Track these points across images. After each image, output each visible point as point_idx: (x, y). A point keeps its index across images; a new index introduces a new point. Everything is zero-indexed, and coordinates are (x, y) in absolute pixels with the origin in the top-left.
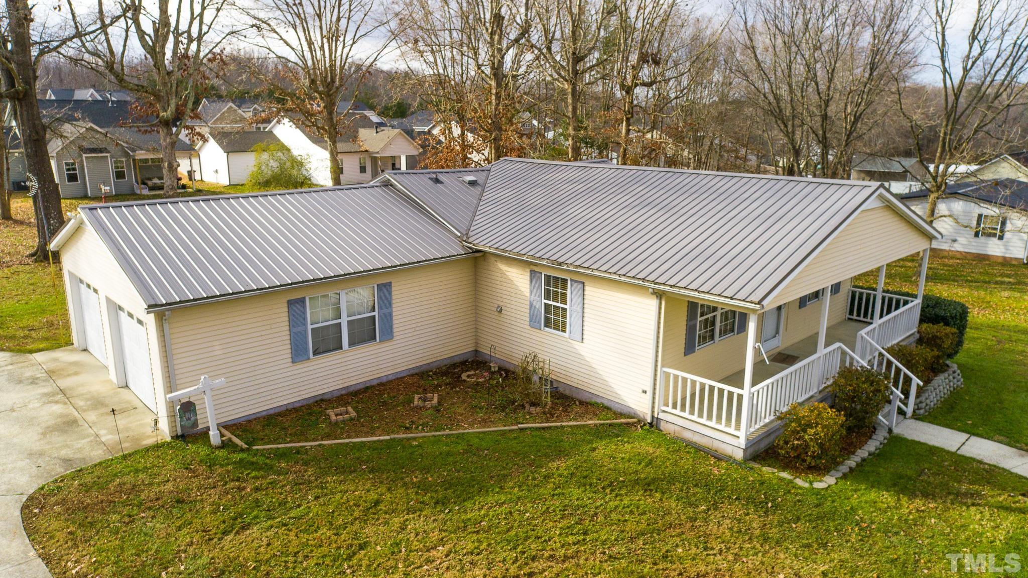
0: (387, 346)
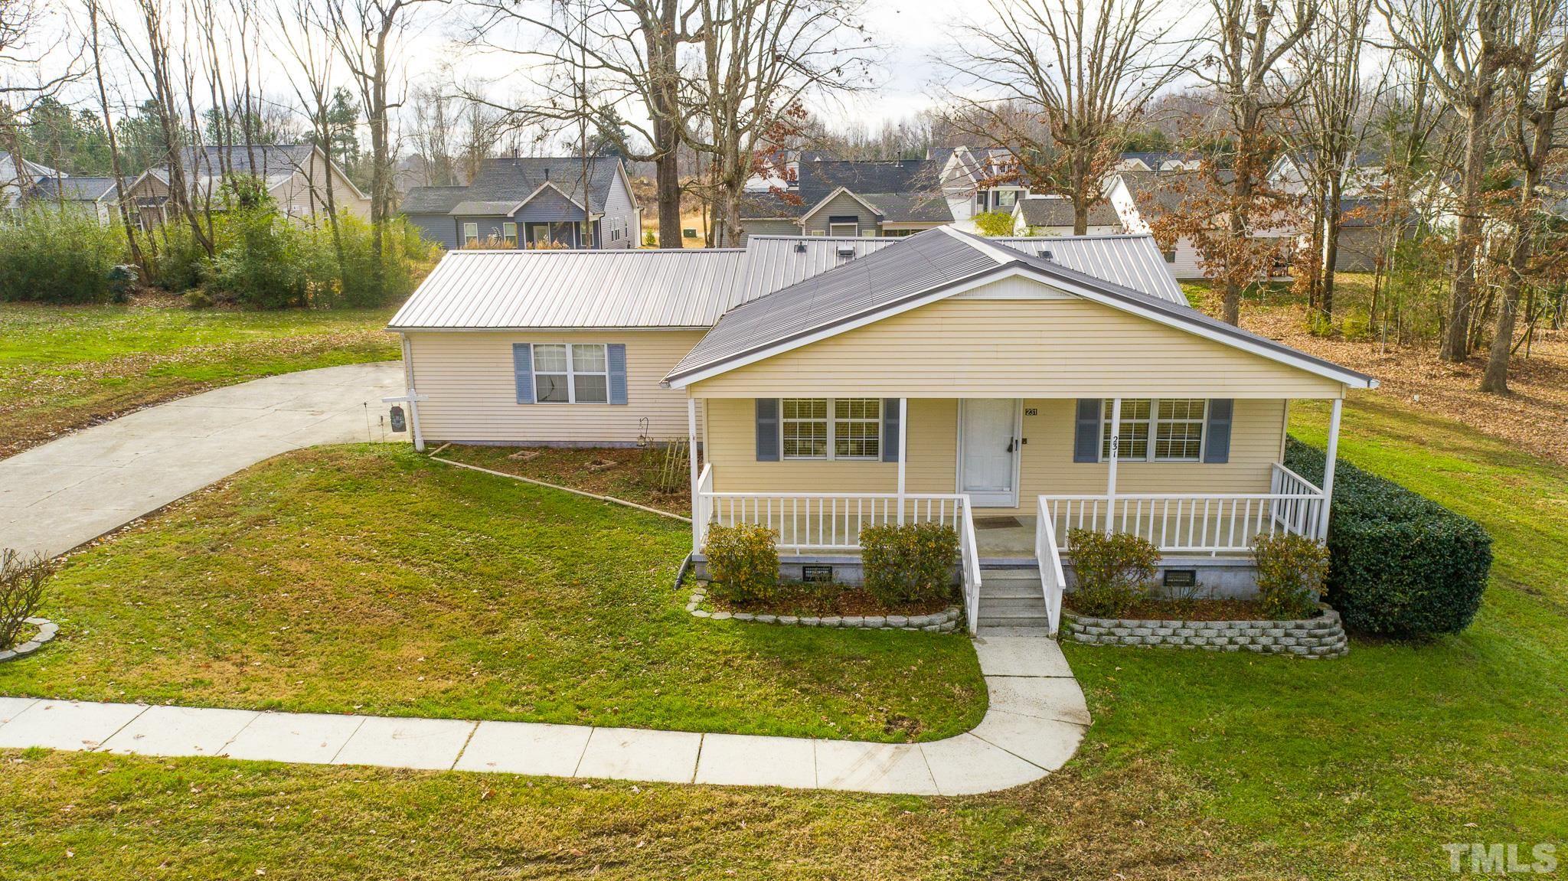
0: (619, 411)
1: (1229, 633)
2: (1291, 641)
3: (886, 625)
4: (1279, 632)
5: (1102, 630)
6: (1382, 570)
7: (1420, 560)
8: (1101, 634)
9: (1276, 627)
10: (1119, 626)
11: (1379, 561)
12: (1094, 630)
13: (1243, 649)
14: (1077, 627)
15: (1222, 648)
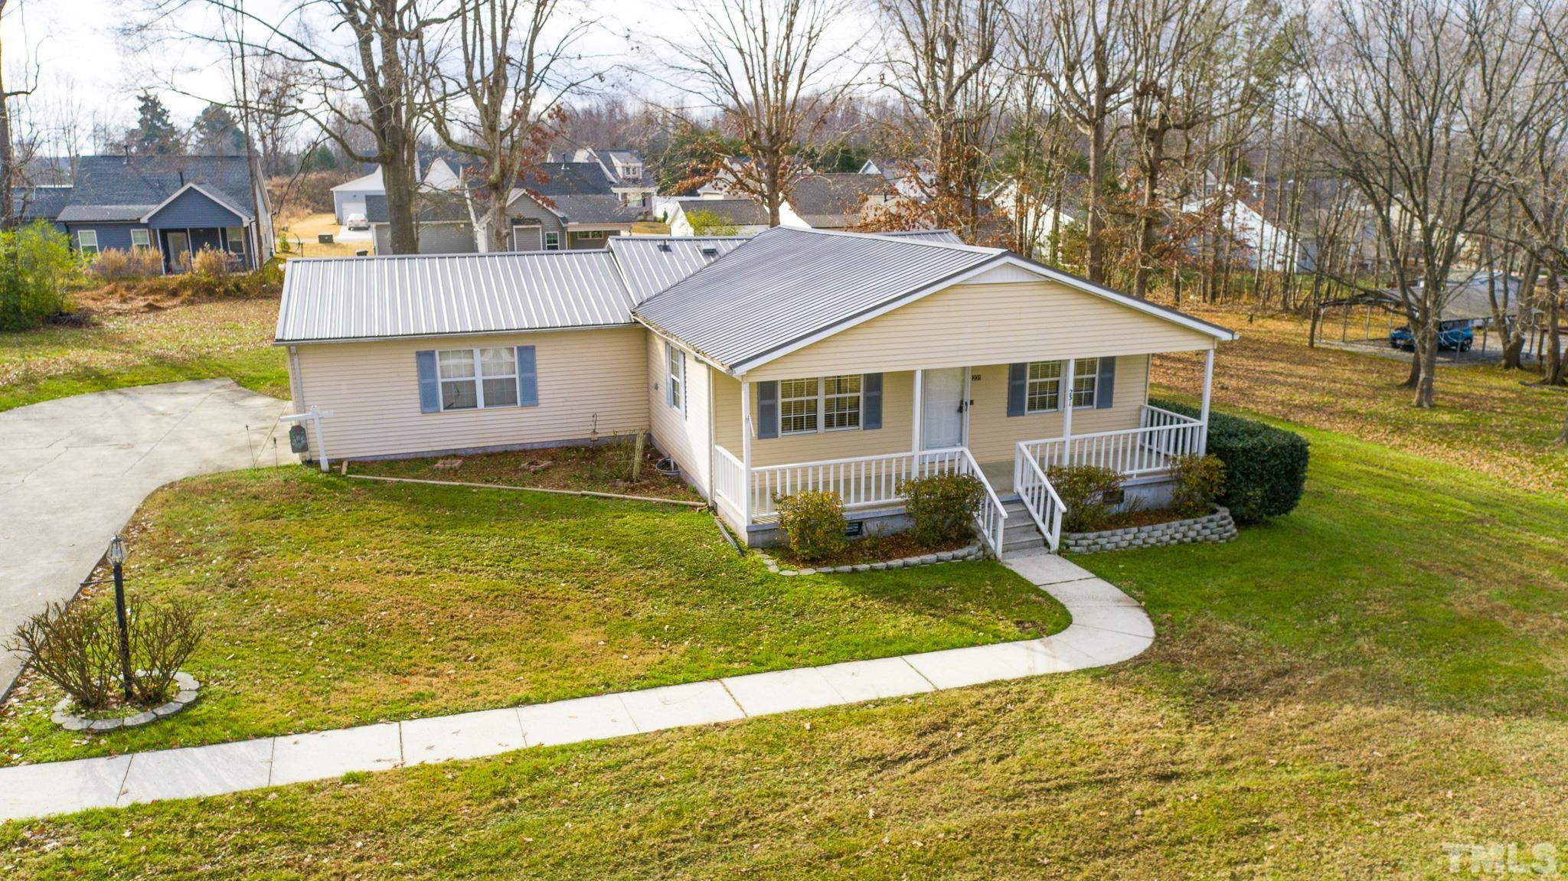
0: (529, 412)
1: (1169, 532)
2: (1208, 532)
3: (938, 560)
4: (1198, 527)
5: (1091, 542)
6: (1251, 473)
7: (1272, 462)
8: (1089, 545)
9: (1196, 523)
10: (1099, 537)
11: (1250, 466)
12: (1085, 542)
13: (1180, 542)
14: (1072, 542)
15: (1167, 544)
